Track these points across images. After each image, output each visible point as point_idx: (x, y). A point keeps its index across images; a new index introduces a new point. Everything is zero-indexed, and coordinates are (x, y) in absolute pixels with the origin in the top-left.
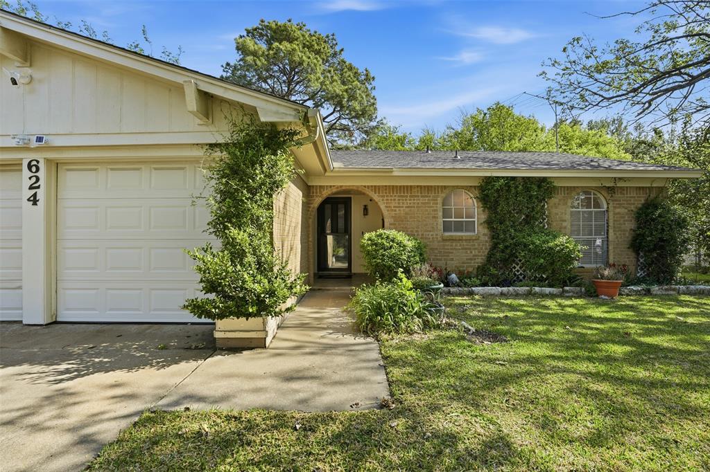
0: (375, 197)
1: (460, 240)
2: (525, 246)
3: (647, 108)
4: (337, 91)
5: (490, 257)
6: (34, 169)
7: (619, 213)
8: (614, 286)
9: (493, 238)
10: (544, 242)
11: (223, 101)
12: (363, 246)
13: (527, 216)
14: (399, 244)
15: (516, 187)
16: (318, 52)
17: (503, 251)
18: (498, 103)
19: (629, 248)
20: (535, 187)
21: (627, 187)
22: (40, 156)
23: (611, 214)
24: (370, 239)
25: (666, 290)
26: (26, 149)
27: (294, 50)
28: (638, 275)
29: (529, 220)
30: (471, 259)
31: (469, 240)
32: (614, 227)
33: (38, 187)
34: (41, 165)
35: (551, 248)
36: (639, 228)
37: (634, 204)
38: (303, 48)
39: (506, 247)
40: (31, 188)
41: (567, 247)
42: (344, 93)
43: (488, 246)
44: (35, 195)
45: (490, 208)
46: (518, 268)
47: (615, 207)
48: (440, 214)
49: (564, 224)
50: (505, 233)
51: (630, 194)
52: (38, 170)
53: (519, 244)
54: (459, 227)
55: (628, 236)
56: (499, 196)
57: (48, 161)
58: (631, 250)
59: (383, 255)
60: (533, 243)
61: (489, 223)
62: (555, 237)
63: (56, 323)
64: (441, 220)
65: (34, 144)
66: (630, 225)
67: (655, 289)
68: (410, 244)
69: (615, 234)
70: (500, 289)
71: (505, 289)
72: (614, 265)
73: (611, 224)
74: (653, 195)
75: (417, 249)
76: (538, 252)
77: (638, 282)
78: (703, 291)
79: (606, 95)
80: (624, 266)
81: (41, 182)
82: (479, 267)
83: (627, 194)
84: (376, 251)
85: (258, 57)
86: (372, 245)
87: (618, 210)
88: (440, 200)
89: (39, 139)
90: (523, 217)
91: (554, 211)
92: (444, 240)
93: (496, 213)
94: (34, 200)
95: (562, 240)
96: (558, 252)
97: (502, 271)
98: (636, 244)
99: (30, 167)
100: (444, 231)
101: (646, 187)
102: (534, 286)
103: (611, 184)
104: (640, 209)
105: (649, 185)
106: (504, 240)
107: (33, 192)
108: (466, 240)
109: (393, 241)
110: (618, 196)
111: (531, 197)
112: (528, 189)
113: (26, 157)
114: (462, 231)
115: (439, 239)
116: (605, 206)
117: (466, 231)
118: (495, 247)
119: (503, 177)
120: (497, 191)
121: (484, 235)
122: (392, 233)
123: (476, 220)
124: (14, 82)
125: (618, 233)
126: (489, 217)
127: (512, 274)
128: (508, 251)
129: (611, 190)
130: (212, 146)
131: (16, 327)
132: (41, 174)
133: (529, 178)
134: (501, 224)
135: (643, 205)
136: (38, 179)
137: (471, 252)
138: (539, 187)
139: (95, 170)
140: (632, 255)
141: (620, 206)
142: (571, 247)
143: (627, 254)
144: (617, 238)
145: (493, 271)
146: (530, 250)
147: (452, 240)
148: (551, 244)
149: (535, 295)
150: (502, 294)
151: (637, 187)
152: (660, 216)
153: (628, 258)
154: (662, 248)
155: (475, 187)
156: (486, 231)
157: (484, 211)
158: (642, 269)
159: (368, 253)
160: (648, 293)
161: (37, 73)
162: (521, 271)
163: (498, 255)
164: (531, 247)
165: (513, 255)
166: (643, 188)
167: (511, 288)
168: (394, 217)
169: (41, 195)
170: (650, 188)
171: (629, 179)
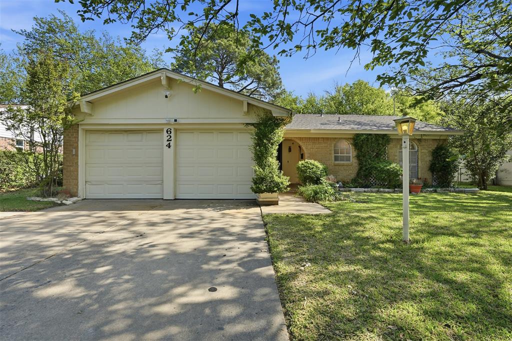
0: (301, 143)
1: (343, 165)
2: (376, 168)
3: (441, 96)
4: (258, 71)
5: (358, 174)
6: (169, 132)
8: (418, 188)
9: (360, 164)
10: (385, 166)
11: (253, 105)
12: (298, 168)
13: (377, 153)
14: (316, 167)
15: (372, 139)
17: (365, 171)
18: (359, 80)
20: (381, 139)
21: (428, 139)
22: (172, 127)
23: (419, 152)
24: (302, 164)
25: (444, 190)
27: (230, 45)
28: (433, 184)
29: (378, 155)
30: (349, 175)
31: (347, 165)
32: (421, 160)
33: (171, 140)
34: (172, 131)
35: (388, 169)
36: (433, 160)
37: (431, 148)
39: (367, 169)
40: (168, 141)
41: (396, 169)
43: (357, 168)
44: (169, 144)
45: (358, 149)
46: (372, 180)
47: (421, 149)
48: (333, 152)
49: (396, 158)
50: (366, 162)
51: (429, 142)
52: (171, 133)
53: (373, 167)
54: (342, 159)
55: (428, 164)
56: (363, 143)
57: (174, 129)
58: (429, 171)
59: (310, 172)
60: (380, 167)
61: (358, 157)
62: (390, 164)
63: (176, 199)
64: (333, 155)
65: (173, 122)
66: (429, 158)
67: (439, 190)
68: (321, 167)
69: (421, 163)
70: (363, 189)
71: (366, 189)
72: (421, 179)
73: (419, 157)
74: (441, 143)
75: (325, 169)
76: (382, 171)
77: (432, 186)
80: (425, 179)
81: (172, 138)
82: (352, 179)
84: (306, 170)
86: (304, 167)
87: (423, 151)
88: (333, 145)
89: (176, 121)
90: (375, 154)
91: (391, 151)
92: (335, 165)
93: (361, 152)
94: (169, 147)
95: (393, 165)
96: (392, 171)
97: (364, 181)
98: (432, 168)
99: (167, 132)
100: (335, 160)
102: (380, 188)
103: (420, 138)
104: (434, 150)
106: (366, 166)
107: (169, 142)
109: (313, 165)
110: (423, 143)
111: (379, 144)
112: (377, 140)
113: (166, 128)
114: (344, 161)
115: (333, 165)
116: (417, 149)
117: (346, 161)
118: (361, 169)
119: (365, 134)
120: (362, 141)
121: (355, 163)
122: (312, 161)
123: (351, 155)
124: (166, 97)
125: (423, 163)
126: (358, 154)
127: (369, 183)
128: (367, 171)
129: (419, 140)
131: (159, 200)
132: (172, 135)
133: (378, 134)
134: (364, 157)
135: (436, 148)
136: (171, 137)
137: (349, 172)
138: (383, 139)
140: (430, 174)
141: (424, 148)
142: (398, 169)
143: (428, 173)
144: (423, 165)
145: (360, 181)
146: (378, 170)
147: (339, 165)
148: (388, 167)
149: (381, 192)
150: (365, 192)
151: (432, 139)
152: (443, 154)
153: (428, 176)
154: (445, 170)
155: (350, 138)
156: (356, 161)
157: (355, 150)
158: (435, 181)
159: (302, 171)
160: (435, 191)
162: (374, 181)
163: (362, 173)
164: (379, 169)
165: (370, 173)
166: (436, 139)
167: (369, 189)
168: (309, 154)
169: (172, 143)
170: (439, 139)
171: (428, 135)
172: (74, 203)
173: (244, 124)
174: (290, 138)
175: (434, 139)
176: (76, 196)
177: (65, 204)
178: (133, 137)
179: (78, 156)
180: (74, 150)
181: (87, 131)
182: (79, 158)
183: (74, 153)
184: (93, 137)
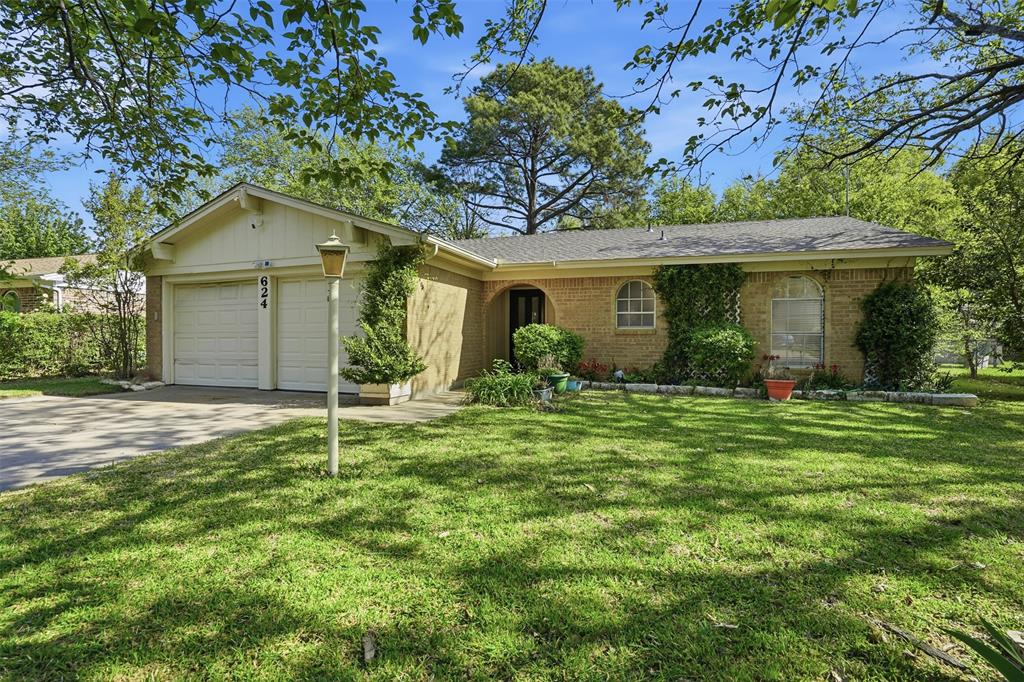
1: (635, 334)
6: (264, 283)
7: (839, 303)
13: (714, 308)
16: (564, 97)
17: (675, 347)
19: (852, 346)
21: (852, 270)
22: (267, 274)
23: (827, 304)
25: (868, 395)
26: (259, 270)
28: (866, 380)
30: (647, 356)
31: (645, 335)
32: (832, 320)
33: (267, 295)
34: (268, 280)
36: (867, 321)
37: (861, 290)
38: (546, 94)
39: (678, 343)
40: (263, 296)
41: (729, 341)
42: (593, 149)
43: (667, 342)
44: (265, 301)
45: (669, 300)
47: (833, 296)
48: (615, 307)
49: (763, 317)
51: (856, 277)
52: (266, 283)
54: (636, 320)
55: (852, 330)
56: (673, 287)
57: (272, 277)
58: (856, 348)
61: (668, 316)
62: (719, 332)
63: (277, 390)
64: (615, 314)
65: (264, 267)
66: (855, 317)
69: (833, 328)
71: (663, 387)
73: (828, 316)
74: (891, 278)
76: (700, 347)
78: (923, 399)
79: (838, 153)
81: (268, 292)
82: (655, 365)
83: (852, 278)
85: (488, 118)
87: (837, 299)
88: (613, 292)
89: (267, 263)
90: (707, 309)
91: (749, 301)
92: (617, 335)
93: (671, 305)
94: (264, 305)
98: (861, 342)
99: (262, 282)
100: (619, 325)
101: (881, 269)
102: (698, 385)
103: (829, 267)
104: (869, 297)
105: (885, 266)
107: (264, 299)
108: (642, 335)
110: (839, 280)
113: (260, 275)
114: (639, 325)
115: (612, 334)
116: (820, 294)
117: (644, 325)
121: (663, 329)
123: (655, 313)
124: (254, 227)
125: (837, 327)
126: (668, 309)
127: (682, 373)
129: (827, 275)
130: (368, 262)
131: (253, 391)
132: (268, 287)
133: (707, 265)
134: (676, 317)
135: (875, 291)
136: (266, 290)
137: (647, 348)
139: (299, 282)
140: (858, 355)
141: (842, 293)
143: (851, 354)
144: (836, 333)
147: (625, 334)
148: (712, 339)
150: (658, 392)
151: (866, 270)
155: (651, 276)
156: (665, 325)
157: (663, 303)
158: (871, 373)
161: (266, 218)
166: (876, 270)
167: (671, 387)
168: (563, 311)
169: (268, 300)
170: (885, 270)
171: (851, 260)
172: (147, 389)
173: (362, 262)
174: (526, 283)
175: (871, 270)
176: (160, 380)
177: (132, 390)
178: (227, 293)
179: (161, 322)
180: (156, 314)
181: (176, 285)
182: (163, 324)
183: (156, 318)
184: (183, 293)
